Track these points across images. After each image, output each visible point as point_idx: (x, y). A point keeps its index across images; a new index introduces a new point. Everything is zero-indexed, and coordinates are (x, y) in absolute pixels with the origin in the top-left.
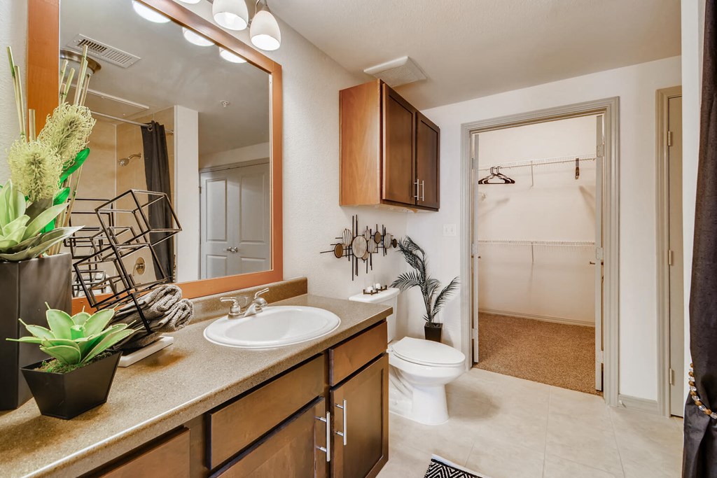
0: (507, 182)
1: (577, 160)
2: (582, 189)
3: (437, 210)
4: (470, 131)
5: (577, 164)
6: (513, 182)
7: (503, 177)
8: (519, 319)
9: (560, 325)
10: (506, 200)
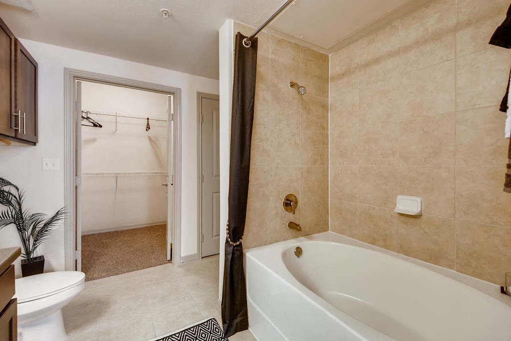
0: (95, 125)
1: (148, 119)
2: (150, 138)
3: (35, 144)
4: (74, 77)
5: (148, 121)
6: (100, 126)
7: (91, 121)
8: (105, 233)
9: (136, 229)
10: (94, 140)
